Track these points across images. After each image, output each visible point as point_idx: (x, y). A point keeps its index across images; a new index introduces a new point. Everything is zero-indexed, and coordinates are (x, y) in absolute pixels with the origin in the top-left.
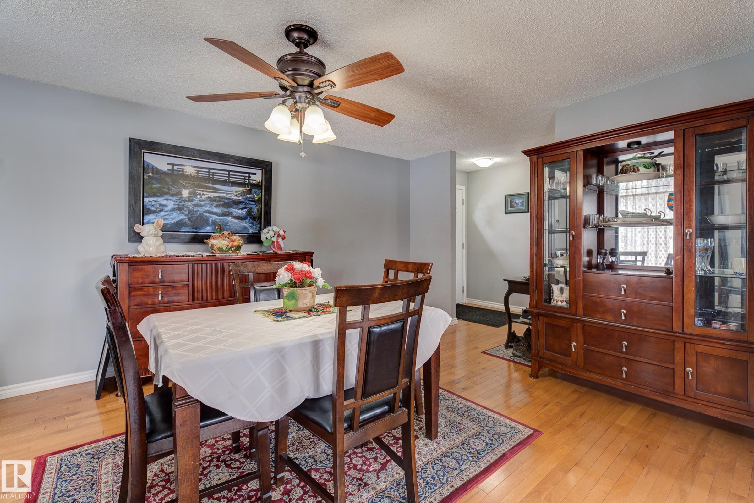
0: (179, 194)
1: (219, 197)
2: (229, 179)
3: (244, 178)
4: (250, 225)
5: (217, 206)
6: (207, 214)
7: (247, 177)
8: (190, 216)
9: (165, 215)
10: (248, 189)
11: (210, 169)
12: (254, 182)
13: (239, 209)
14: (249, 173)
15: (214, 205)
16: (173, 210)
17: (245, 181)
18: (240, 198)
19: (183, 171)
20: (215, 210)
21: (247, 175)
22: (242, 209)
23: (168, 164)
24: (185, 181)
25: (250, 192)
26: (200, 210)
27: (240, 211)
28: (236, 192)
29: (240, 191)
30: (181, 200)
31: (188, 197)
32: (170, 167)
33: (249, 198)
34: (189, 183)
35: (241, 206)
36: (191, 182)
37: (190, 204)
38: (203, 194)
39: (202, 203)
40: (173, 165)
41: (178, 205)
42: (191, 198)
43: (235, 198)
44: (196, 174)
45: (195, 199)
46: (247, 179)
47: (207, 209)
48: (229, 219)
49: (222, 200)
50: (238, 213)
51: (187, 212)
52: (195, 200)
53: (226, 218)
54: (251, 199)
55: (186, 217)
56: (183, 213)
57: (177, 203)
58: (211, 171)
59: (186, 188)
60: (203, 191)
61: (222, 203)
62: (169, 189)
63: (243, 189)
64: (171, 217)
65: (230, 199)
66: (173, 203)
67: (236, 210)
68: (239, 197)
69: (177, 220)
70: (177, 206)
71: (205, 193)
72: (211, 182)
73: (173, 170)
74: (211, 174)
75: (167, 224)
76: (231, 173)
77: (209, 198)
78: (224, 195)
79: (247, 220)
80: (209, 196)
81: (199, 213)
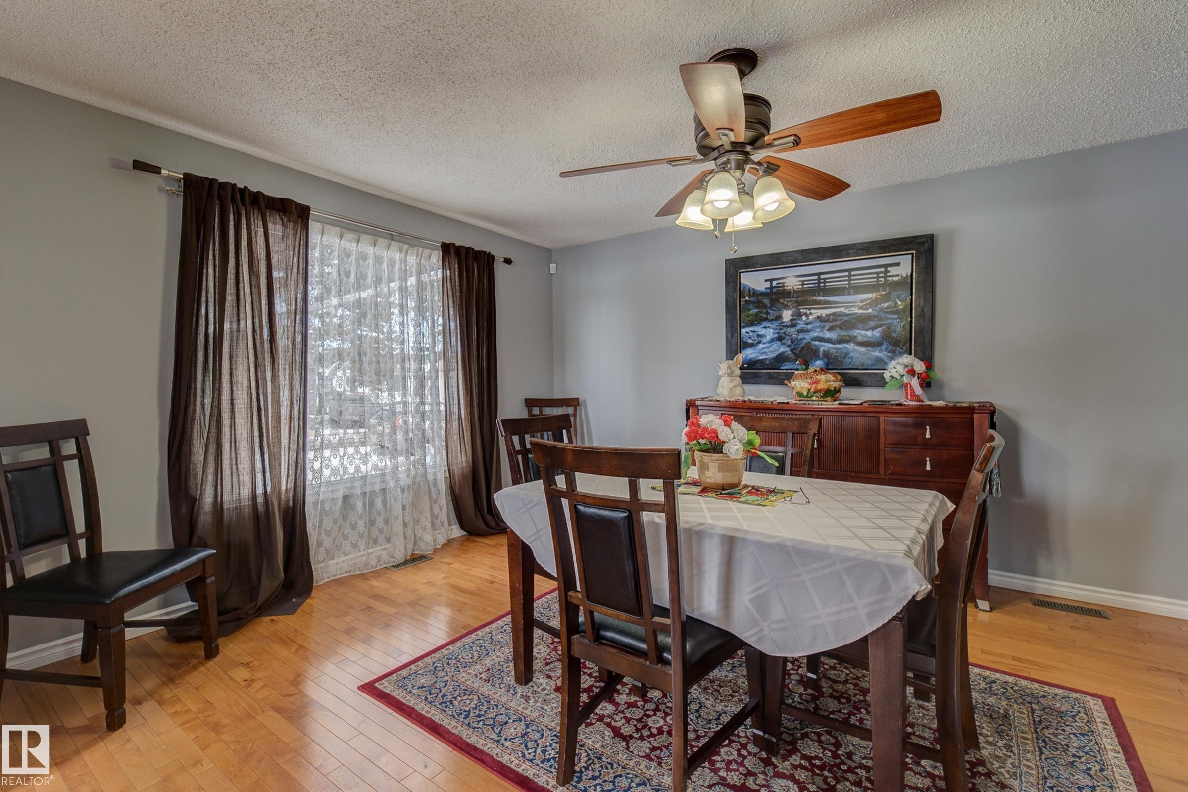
0: (779, 317)
1: (834, 314)
2: (850, 284)
3: (875, 275)
4: (889, 354)
5: (831, 329)
6: (817, 343)
7: (881, 272)
8: (793, 347)
9: (764, 348)
10: (883, 293)
11: (819, 274)
12: (895, 279)
13: (867, 330)
14: (885, 266)
15: (827, 328)
16: (772, 340)
17: (877, 281)
18: (870, 311)
19: (783, 286)
20: (828, 335)
21: (883, 270)
22: (873, 329)
23: (766, 281)
24: (787, 300)
25: (886, 298)
26: (806, 337)
27: (869, 333)
28: (862, 302)
29: (869, 299)
30: (783, 326)
31: (791, 320)
32: (768, 284)
33: (887, 308)
34: (791, 301)
35: (872, 324)
36: (794, 299)
37: (793, 330)
38: (811, 314)
39: (809, 327)
40: (771, 280)
41: (778, 333)
42: (795, 322)
43: (861, 311)
44: (801, 286)
45: (799, 322)
46: (882, 277)
47: (816, 334)
48: (851, 346)
49: (839, 318)
50: (866, 336)
51: (789, 342)
52: (799, 324)
53: (846, 345)
54: (889, 310)
55: (788, 349)
56: (784, 344)
57: (777, 331)
58: (822, 276)
59: (786, 307)
60: (810, 309)
61: (838, 323)
62: (768, 313)
63: (874, 294)
64: (771, 349)
65: (851, 314)
66: (772, 331)
67: (863, 332)
68: (867, 309)
69: (777, 353)
70: (777, 335)
71: (813, 311)
72: (821, 294)
73: (772, 287)
74: (822, 281)
75: (766, 359)
76: (853, 273)
77: (818, 317)
78: (842, 310)
79: (883, 347)
80: (819, 314)
81: (805, 341)
